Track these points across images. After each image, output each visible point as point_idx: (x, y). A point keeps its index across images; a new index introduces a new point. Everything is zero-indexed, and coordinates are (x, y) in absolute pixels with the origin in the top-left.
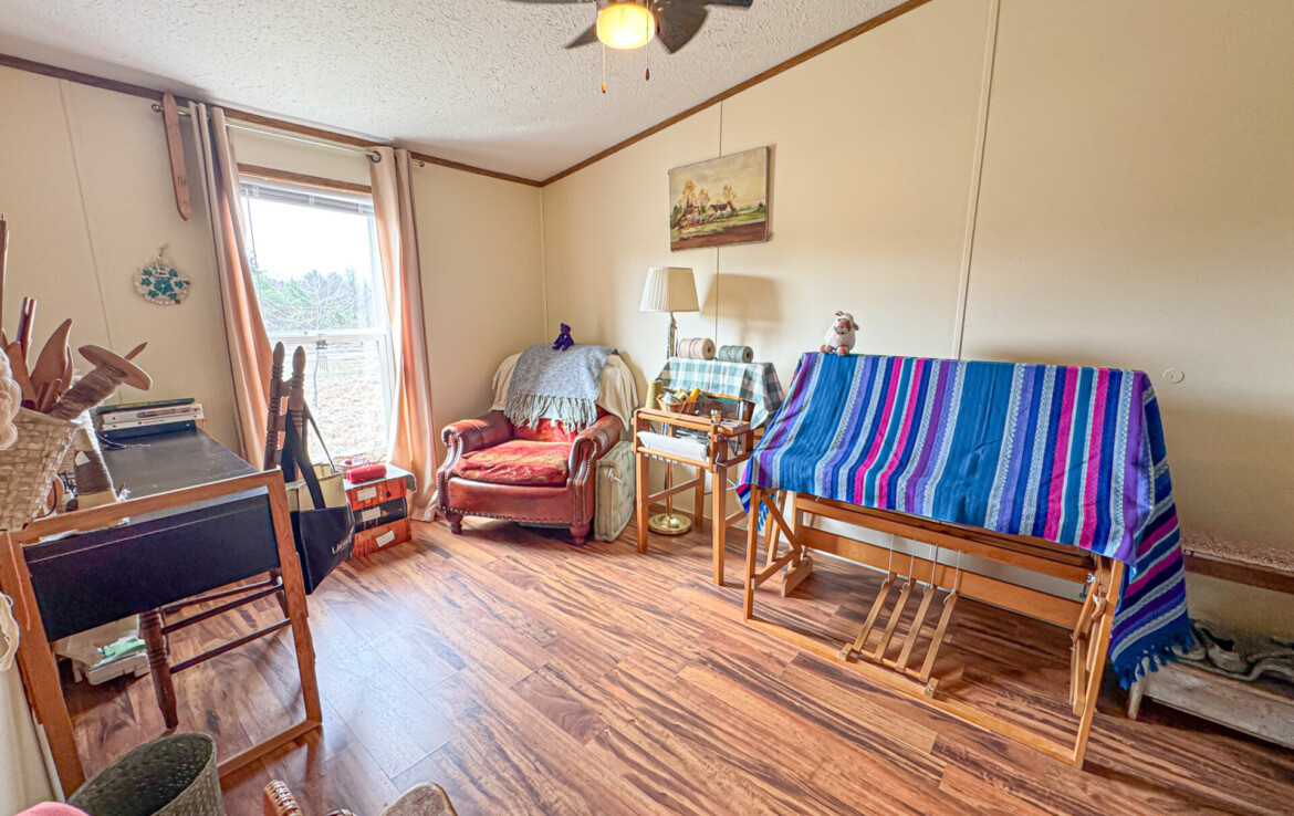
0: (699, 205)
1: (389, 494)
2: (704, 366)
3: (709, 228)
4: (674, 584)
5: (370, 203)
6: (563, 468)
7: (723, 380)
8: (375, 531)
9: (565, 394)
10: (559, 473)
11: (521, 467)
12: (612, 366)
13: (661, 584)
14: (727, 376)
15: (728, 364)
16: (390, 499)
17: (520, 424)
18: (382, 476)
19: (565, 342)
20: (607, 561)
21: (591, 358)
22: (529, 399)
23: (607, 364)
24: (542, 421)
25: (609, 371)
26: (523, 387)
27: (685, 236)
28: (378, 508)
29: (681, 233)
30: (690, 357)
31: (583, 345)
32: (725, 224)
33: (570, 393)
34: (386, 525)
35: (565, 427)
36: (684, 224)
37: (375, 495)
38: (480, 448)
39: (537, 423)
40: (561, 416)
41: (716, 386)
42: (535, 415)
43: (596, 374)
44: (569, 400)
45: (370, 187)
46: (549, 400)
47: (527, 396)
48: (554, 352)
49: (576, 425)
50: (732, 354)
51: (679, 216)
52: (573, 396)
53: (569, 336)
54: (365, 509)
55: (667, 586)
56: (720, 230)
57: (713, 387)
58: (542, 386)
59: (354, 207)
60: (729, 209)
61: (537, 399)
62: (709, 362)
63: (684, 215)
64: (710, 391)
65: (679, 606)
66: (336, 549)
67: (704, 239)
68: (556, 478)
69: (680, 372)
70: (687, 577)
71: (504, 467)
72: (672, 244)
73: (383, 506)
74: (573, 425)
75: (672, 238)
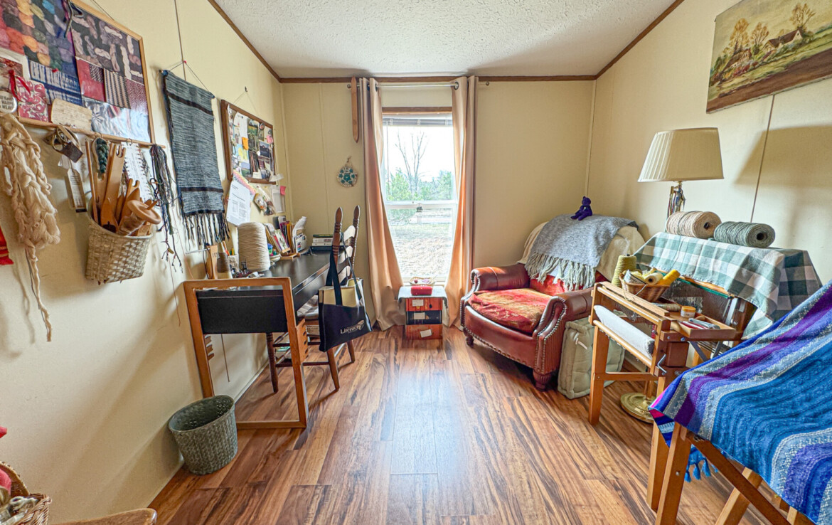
0: (752, 46)
1: (431, 306)
2: (694, 245)
3: (761, 73)
4: (596, 473)
5: (450, 118)
6: (534, 320)
7: (714, 265)
8: (421, 326)
9: (571, 258)
10: (529, 323)
11: (504, 310)
12: (621, 236)
13: (582, 465)
14: (720, 262)
15: (724, 246)
16: (432, 309)
17: (532, 277)
18: (430, 294)
19: (585, 212)
20: (550, 415)
21: (601, 229)
22: (543, 258)
23: (617, 235)
24: (549, 278)
25: (617, 241)
26: (541, 248)
27: (725, 91)
28: (424, 313)
29: (721, 88)
30: (679, 233)
31: (600, 215)
32: (789, 60)
33: (575, 258)
34: (428, 325)
35: (565, 286)
36: (727, 76)
37: (422, 305)
38: (491, 289)
39: (544, 278)
40: (563, 276)
41: (704, 273)
42: (543, 271)
43: (602, 244)
44: (573, 264)
45: (451, 108)
46: (557, 261)
47: (542, 255)
48: (571, 221)
49: (574, 285)
50: (733, 233)
51: (721, 69)
52: (577, 261)
53: (589, 207)
54: (417, 312)
55: (587, 472)
56: (777, 70)
57: (700, 272)
58: (555, 248)
59: (443, 122)
60: (798, 37)
61: (549, 259)
62: (701, 241)
63: (729, 65)
64: (694, 277)
65: (581, 500)
66: (343, 331)
67: (752, 89)
68: (526, 327)
69: (665, 250)
70: (620, 475)
71: (494, 307)
72: (709, 103)
73: (427, 313)
74: (571, 286)
75: (710, 96)
